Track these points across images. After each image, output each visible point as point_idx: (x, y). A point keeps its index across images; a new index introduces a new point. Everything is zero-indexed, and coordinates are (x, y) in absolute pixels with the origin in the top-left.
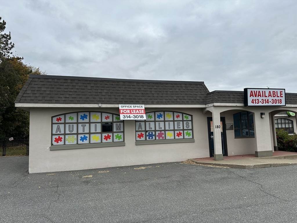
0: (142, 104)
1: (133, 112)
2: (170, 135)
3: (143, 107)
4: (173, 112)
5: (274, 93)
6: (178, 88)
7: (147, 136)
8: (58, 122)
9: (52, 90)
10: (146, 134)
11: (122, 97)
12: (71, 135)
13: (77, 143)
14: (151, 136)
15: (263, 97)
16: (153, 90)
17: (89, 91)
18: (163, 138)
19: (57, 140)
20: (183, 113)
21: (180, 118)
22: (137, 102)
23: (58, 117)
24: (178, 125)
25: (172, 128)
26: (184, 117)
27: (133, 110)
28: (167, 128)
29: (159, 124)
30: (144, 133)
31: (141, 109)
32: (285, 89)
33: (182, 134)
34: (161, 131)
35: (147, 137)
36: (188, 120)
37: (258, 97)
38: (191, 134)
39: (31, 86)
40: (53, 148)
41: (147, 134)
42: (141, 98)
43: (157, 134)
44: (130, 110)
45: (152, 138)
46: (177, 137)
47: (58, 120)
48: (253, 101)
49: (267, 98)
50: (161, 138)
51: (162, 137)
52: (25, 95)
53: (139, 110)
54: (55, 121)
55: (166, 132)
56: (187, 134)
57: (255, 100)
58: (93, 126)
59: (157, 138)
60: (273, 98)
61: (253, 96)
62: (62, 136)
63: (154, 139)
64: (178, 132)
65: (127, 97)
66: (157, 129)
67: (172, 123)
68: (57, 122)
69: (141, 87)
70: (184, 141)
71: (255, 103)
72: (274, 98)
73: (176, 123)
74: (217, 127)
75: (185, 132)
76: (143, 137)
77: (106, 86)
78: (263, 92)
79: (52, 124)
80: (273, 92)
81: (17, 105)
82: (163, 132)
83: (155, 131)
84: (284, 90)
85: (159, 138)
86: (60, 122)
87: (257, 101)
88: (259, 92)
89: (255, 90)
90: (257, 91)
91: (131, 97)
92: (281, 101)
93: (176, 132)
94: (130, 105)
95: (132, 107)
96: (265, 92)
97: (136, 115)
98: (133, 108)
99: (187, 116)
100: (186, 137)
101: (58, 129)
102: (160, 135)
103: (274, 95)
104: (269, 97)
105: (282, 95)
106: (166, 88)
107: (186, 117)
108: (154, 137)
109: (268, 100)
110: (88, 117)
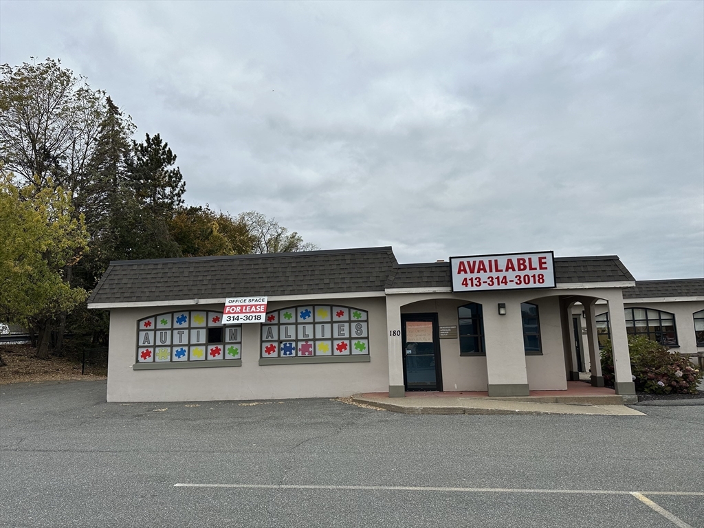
0: (264, 296)
1: (246, 309)
2: (323, 349)
3: (266, 299)
4: (332, 306)
5: (521, 262)
6: (336, 263)
7: (282, 349)
8: (147, 328)
9: (135, 281)
10: (279, 346)
11: (233, 286)
12: (163, 348)
13: (171, 361)
14: (288, 349)
15: (491, 271)
16: (288, 269)
17: (186, 279)
18: (310, 353)
19: (145, 355)
20: (350, 308)
21: (345, 317)
22: (257, 293)
23: (147, 321)
24: (340, 329)
25: (328, 335)
26: (352, 315)
27: (246, 306)
28: (318, 336)
29: (304, 328)
30: (276, 344)
31: (261, 305)
32: (552, 252)
33: (348, 347)
34: (307, 341)
35: (282, 352)
36: (360, 319)
37: (478, 272)
38: (366, 346)
39: (109, 277)
40: (138, 367)
41: (282, 346)
42: (264, 285)
43: (300, 346)
44: (242, 306)
45: (291, 353)
46: (337, 352)
47: (146, 325)
48: (466, 282)
49: (501, 275)
50: (307, 353)
51: (308, 351)
52: (100, 292)
53: (256, 306)
54: (142, 326)
55: (317, 343)
56: (358, 346)
57: (471, 279)
58: (194, 332)
59: (300, 354)
60: (517, 273)
61: (466, 272)
62: (151, 350)
63: (294, 354)
64: (340, 342)
65: (242, 285)
66: (300, 337)
67: (328, 327)
68: (145, 328)
69: (269, 266)
70: (352, 359)
71: (472, 286)
72: (522, 274)
73: (336, 326)
74: (392, 333)
75: (354, 342)
76: (274, 351)
77: (213, 269)
78: (490, 262)
79: (139, 331)
80: (519, 260)
81: (91, 306)
82: (312, 343)
83: (297, 341)
84: (551, 254)
85: (303, 353)
86: (149, 328)
87: (475, 282)
88: (481, 262)
89: (471, 260)
90: (474, 262)
91: (248, 285)
92: (542, 278)
93: (336, 343)
94: (244, 299)
95: (247, 301)
96: (496, 261)
97: (248, 315)
98: (247, 303)
99: (359, 312)
100: (355, 352)
101: (147, 338)
102: (305, 348)
103: (522, 267)
104: (507, 270)
105: (544, 266)
106: (315, 264)
107: (355, 315)
108: (294, 352)
109: (505, 277)
110: (187, 320)
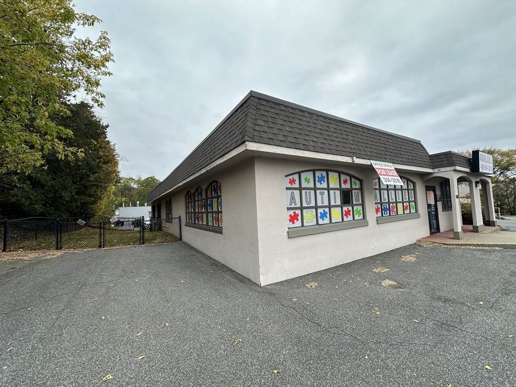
8: (292, 186)
12: (309, 210)
13: (317, 224)
18: (395, 212)
19: (292, 219)
20: (407, 180)
23: (291, 178)
24: (405, 195)
25: (401, 199)
26: (408, 185)
28: (397, 200)
29: (391, 193)
30: (380, 206)
33: (408, 208)
34: (393, 203)
35: (383, 212)
36: (411, 188)
37: (483, 161)
38: (414, 207)
39: (259, 112)
40: (292, 234)
41: (383, 207)
43: (390, 207)
46: (405, 212)
47: (291, 182)
52: (257, 129)
54: (287, 184)
58: (332, 194)
59: (391, 213)
62: (299, 212)
63: (388, 214)
64: (405, 204)
66: (390, 200)
67: (400, 192)
68: (290, 186)
71: (482, 169)
73: (403, 192)
75: (411, 204)
76: (379, 212)
82: (395, 205)
83: (389, 203)
86: (294, 186)
90: (483, 155)
96: (486, 156)
100: (411, 211)
101: (293, 198)
104: (487, 162)
109: (487, 166)
110: (326, 179)
